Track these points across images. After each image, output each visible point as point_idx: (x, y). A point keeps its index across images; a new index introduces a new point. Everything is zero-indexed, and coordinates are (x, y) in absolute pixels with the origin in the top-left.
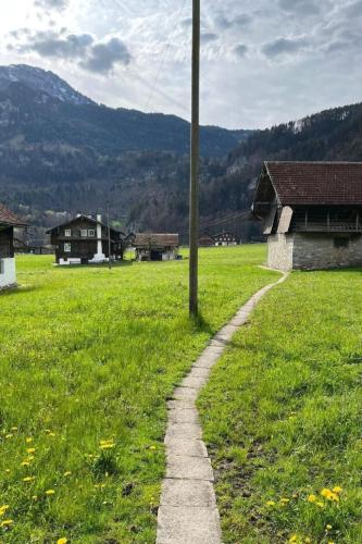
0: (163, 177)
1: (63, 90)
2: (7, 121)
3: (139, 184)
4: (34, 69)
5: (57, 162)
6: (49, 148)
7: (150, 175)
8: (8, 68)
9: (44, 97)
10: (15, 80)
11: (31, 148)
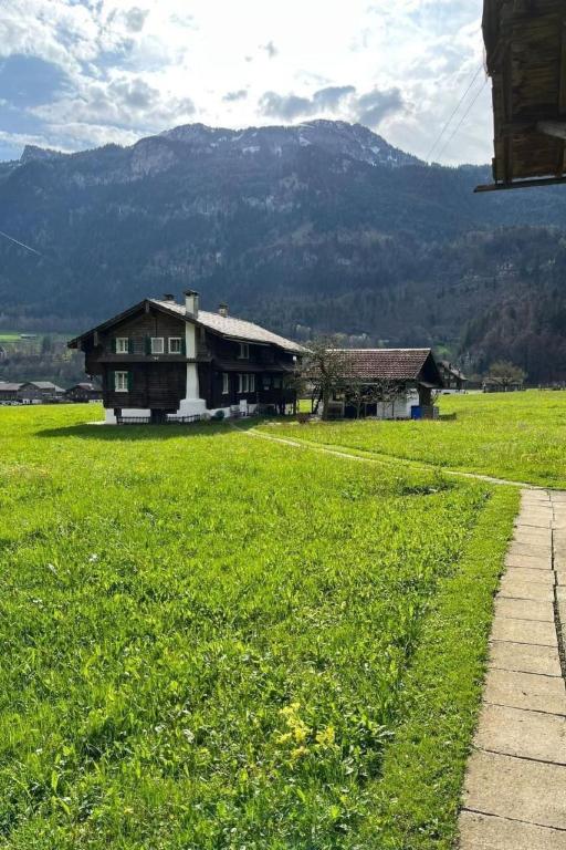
0: (530, 269)
1: (376, 150)
2: (291, 204)
3: (486, 285)
4: (335, 123)
5: (356, 259)
6: (345, 238)
7: (505, 270)
8: (297, 128)
9: (346, 163)
10: (307, 143)
11: (321, 241)
